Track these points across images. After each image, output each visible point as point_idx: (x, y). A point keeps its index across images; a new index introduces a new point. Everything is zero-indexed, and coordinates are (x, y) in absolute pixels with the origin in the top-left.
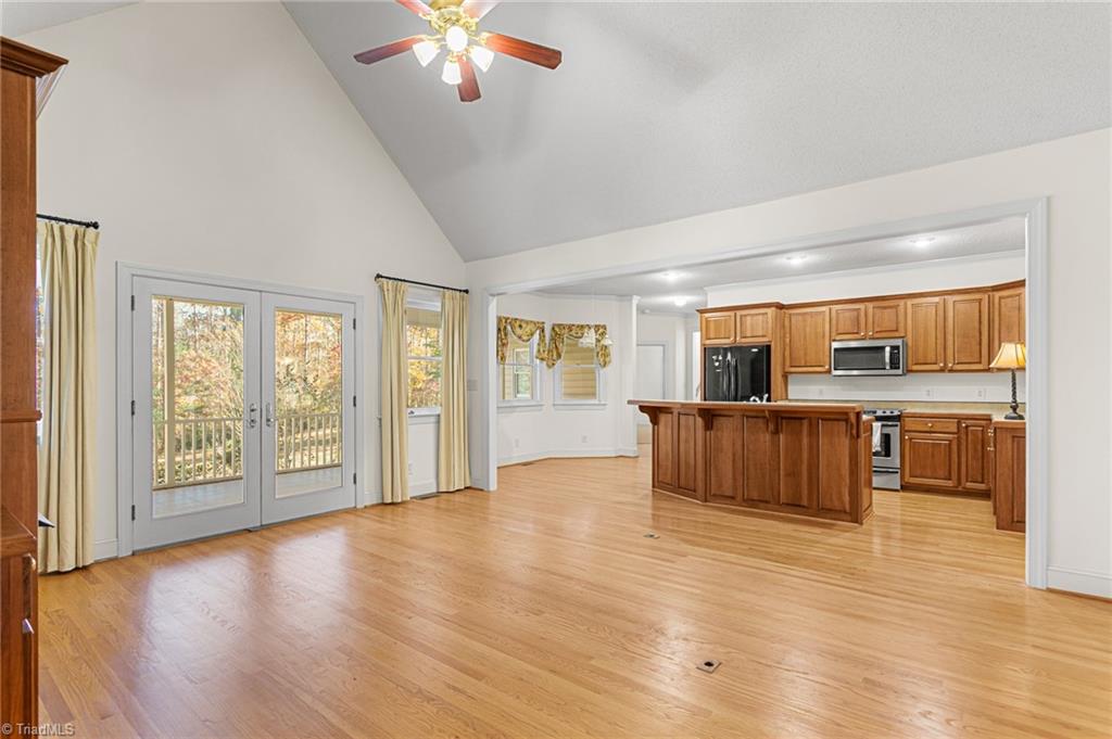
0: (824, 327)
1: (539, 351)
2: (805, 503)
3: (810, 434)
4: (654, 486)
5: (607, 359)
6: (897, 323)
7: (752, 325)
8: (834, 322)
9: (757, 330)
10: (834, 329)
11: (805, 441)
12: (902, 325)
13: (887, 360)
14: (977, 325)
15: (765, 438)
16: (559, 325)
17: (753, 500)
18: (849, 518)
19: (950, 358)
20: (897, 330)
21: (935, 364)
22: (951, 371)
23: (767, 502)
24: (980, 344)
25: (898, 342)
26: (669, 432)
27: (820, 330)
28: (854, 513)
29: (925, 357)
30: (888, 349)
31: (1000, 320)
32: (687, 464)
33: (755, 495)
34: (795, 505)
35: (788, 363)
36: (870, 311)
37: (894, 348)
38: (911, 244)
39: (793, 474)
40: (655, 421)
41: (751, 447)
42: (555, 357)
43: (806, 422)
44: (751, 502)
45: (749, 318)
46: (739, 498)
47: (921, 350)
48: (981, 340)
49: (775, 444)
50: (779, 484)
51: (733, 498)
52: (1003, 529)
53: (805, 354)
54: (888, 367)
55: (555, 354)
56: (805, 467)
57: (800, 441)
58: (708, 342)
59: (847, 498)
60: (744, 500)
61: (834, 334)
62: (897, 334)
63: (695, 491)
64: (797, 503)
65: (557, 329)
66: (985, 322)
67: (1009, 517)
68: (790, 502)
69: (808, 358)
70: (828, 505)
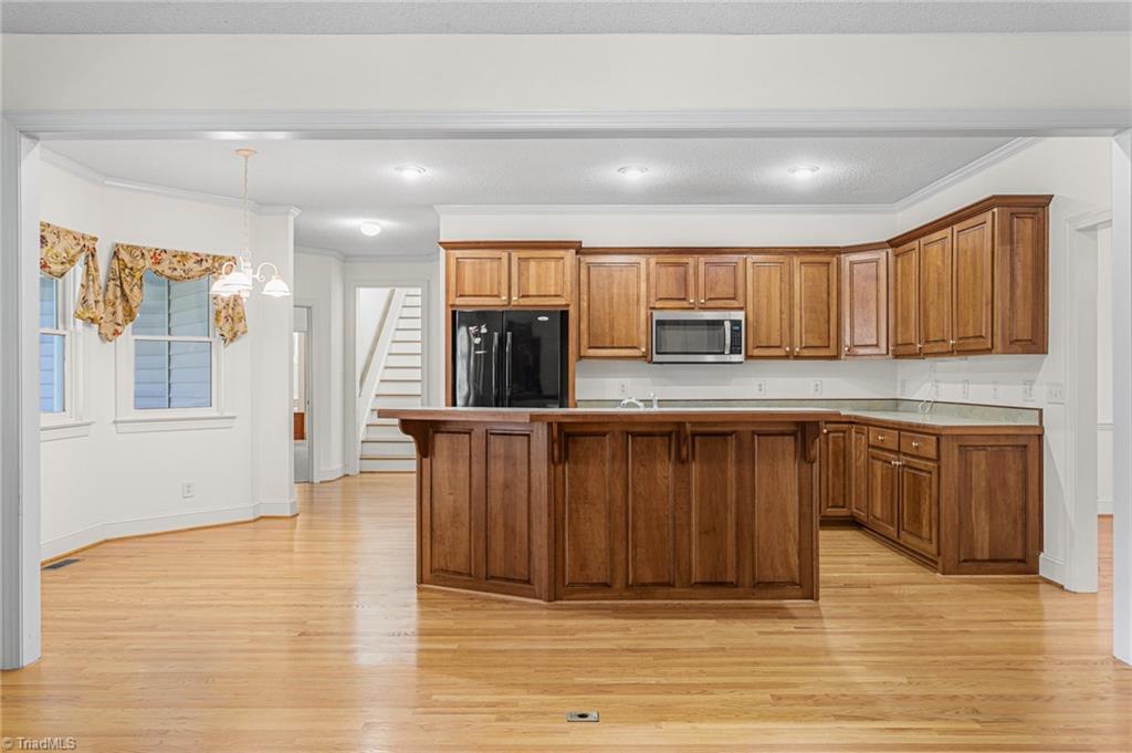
0: (639, 288)
1: (85, 301)
2: (731, 577)
3: (739, 461)
4: (421, 580)
5: (240, 327)
6: (735, 287)
7: (538, 276)
8: (652, 280)
9: (547, 284)
10: (653, 291)
11: (732, 471)
12: (740, 292)
13: (728, 341)
14: (825, 295)
15: (665, 470)
16: (130, 249)
17: (644, 585)
18: (799, 593)
19: (797, 341)
20: (734, 299)
21: (779, 347)
22: (797, 357)
23: (669, 585)
24: (829, 322)
25: (740, 316)
26: (463, 469)
27: (633, 291)
28: (806, 584)
29: (769, 338)
30: (727, 325)
31: (852, 291)
32: (510, 531)
33: (648, 577)
34: (716, 584)
35: (585, 342)
36: (702, 268)
37: (735, 323)
38: (791, 175)
39: (711, 531)
40: (425, 450)
41: (640, 489)
42: (120, 317)
43: (732, 440)
44: (640, 589)
45: (533, 264)
46: (619, 584)
47: (763, 328)
48: (829, 317)
49: (683, 480)
50: (690, 550)
51: (606, 585)
52: (950, 574)
53: (612, 328)
54: (727, 352)
55: (120, 309)
56: (731, 518)
57: (724, 472)
58: (459, 301)
59: (794, 561)
60: (627, 586)
61: (652, 299)
62: (735, 304)
63: (528, 582)
64: (720, 579)
65: (124, 255)
66: (834, 294)
67: (956, 557)
68: (707, 579)
69: (616, 335)
70: (769, 576)
